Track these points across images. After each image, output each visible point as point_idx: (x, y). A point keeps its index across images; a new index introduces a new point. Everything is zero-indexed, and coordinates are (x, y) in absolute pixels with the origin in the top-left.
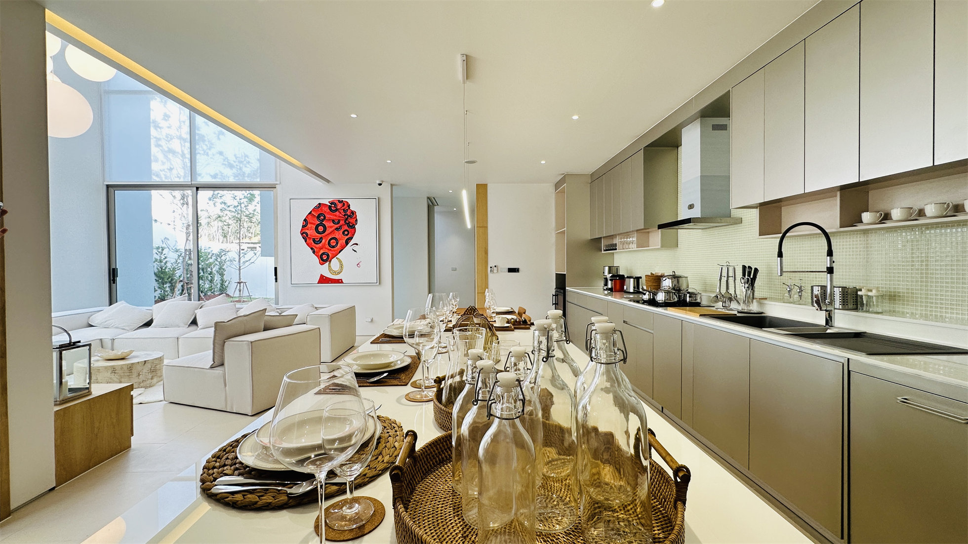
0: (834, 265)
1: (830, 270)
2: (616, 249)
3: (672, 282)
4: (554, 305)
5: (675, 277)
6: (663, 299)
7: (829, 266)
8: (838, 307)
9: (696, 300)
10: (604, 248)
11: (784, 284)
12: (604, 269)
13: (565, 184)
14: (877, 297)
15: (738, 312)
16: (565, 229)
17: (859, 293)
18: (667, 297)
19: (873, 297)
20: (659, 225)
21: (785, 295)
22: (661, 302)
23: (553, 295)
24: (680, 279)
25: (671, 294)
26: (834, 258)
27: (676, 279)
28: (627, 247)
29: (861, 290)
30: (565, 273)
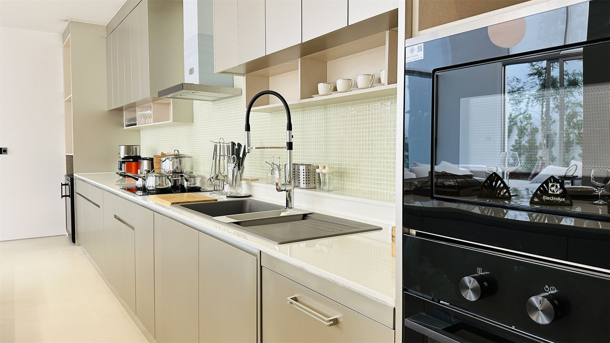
0: (293, 140)
1: (290, 146)
2: (135, 125)
3: (173, 164)
4: (64, 198)
5: (178, 157)
6: (154, 185)
7: (288, 141)
8: (303, 187)
9: (194, 184)
10: (125, 123)
11: (266, 162)
12: (119, 149)
13: (70, 35)
14: (329, 173)
15: (227, 197)
16: (71, 95)
17: (317, 171)
18: (158, 182)
19: (326, 174)
20: (159, 92)
21: (268, 174)
22: (151, 188)
23: (62, 185)
24: (183, 159)
25: (164, 178)
26: (293, 132)
27: (178, 159)
28: (147, 122)
29: (318, 168)
30: (72, 154)
